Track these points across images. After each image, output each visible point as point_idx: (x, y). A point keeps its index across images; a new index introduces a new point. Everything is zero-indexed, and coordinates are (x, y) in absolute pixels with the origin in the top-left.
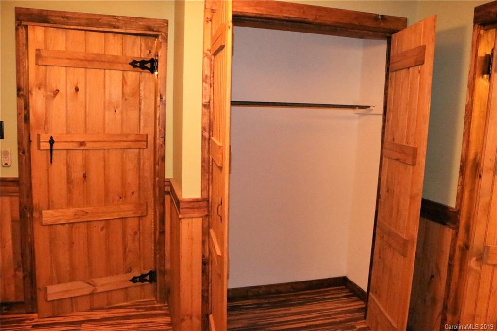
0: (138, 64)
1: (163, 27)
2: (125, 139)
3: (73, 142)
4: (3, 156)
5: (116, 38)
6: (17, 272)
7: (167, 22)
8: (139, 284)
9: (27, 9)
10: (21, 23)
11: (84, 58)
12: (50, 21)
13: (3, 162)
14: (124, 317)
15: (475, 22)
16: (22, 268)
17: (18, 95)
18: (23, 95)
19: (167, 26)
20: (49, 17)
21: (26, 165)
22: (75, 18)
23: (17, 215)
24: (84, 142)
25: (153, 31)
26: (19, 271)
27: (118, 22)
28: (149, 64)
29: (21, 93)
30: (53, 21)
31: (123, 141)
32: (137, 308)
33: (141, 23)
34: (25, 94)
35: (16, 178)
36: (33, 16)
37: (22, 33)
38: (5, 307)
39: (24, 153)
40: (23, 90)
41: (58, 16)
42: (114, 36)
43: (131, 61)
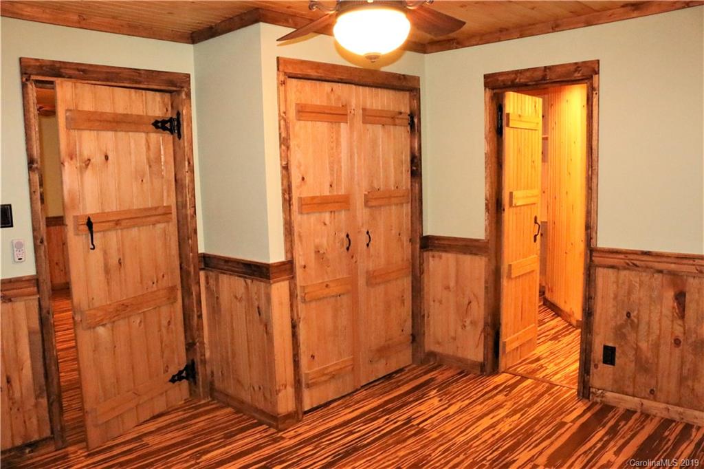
0: (160, 124)
1: (185, 82)
2: (154, 213)
3: (108, 221)
4: (15, 249)
5: (137, 94)
6: (40, 400)
7: (188, 76)
8: (177, 383)
9: (37, 60)
10: (30, 77)
11: (111, 120)
12: (64, 74)
13: (16, 256)
14: (179, 421)
15: (485, 86)
16: (45, 392)
17: (30, 168)
18: (37, 168)
19: (190, 80)
20: (63, 70)
21: (45, 256)
22: (94, 72)
23: (36, 324)
24: (118, 220)
25: (176, 86)
26: (42, 397)
27: (140, 77)
28: (169, 124)
29: (35, 165)
30: (66, 74)
31: (152, 216)
32: (185, 410)
33: (164, 78)
34: (39, 167)
35: (33, 276)
36: (44, 68)
37: (32, 90)
38: (30, 449)
39: (42, 242)
40: (37, 163)
41: (74, 69)
42: (136, 92)
43: (153, 121)
